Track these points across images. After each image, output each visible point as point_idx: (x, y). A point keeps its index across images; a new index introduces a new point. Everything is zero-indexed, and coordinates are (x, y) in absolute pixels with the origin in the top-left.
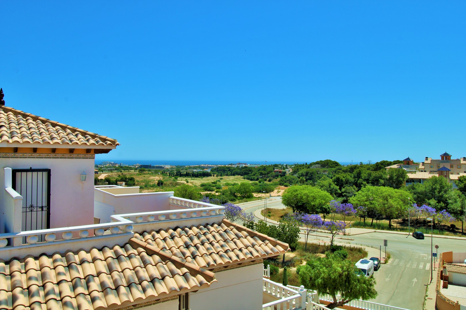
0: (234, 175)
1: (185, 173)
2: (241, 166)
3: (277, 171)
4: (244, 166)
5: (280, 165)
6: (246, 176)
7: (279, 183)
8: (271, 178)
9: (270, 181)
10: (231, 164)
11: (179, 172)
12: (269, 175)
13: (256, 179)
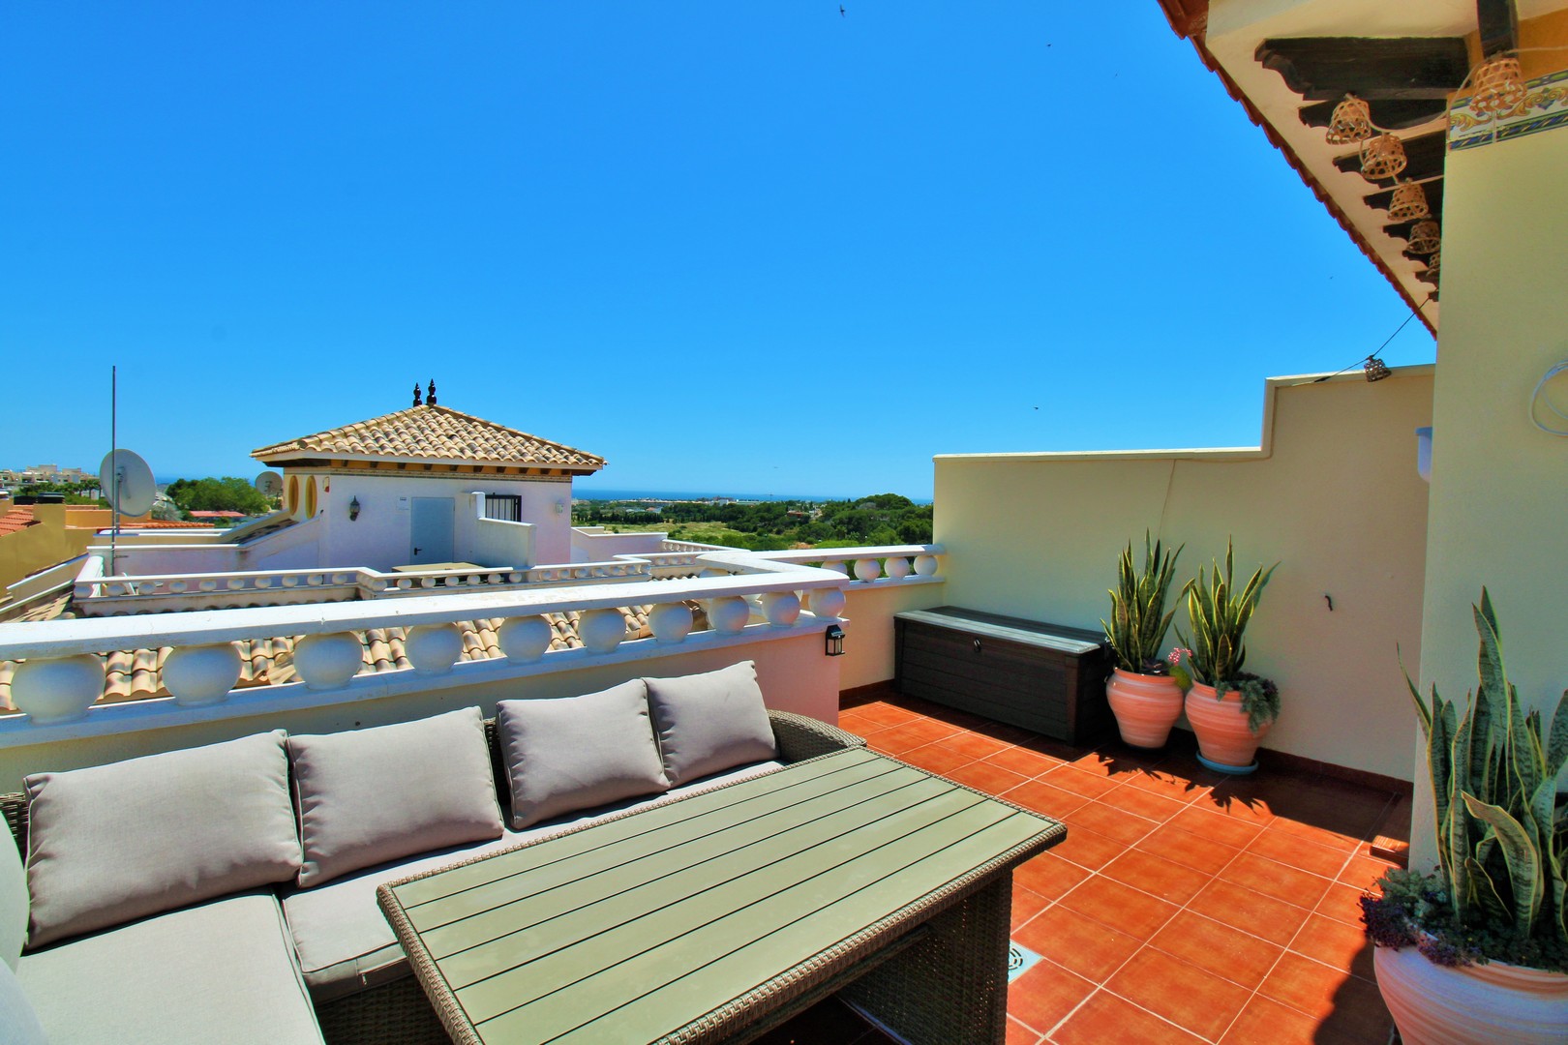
0: (708, 520)
1: (610, 515)
2: (721, 503)
3: (793, 515)
4: (728, 502)
5: (798, 502)
6: (731, 523)
7: (797, 537)
8: (782, 528)
9: (778, 533)
10: (703, 500)
11: (598, 513)
12: (778, 521)
13: (752, 528)
